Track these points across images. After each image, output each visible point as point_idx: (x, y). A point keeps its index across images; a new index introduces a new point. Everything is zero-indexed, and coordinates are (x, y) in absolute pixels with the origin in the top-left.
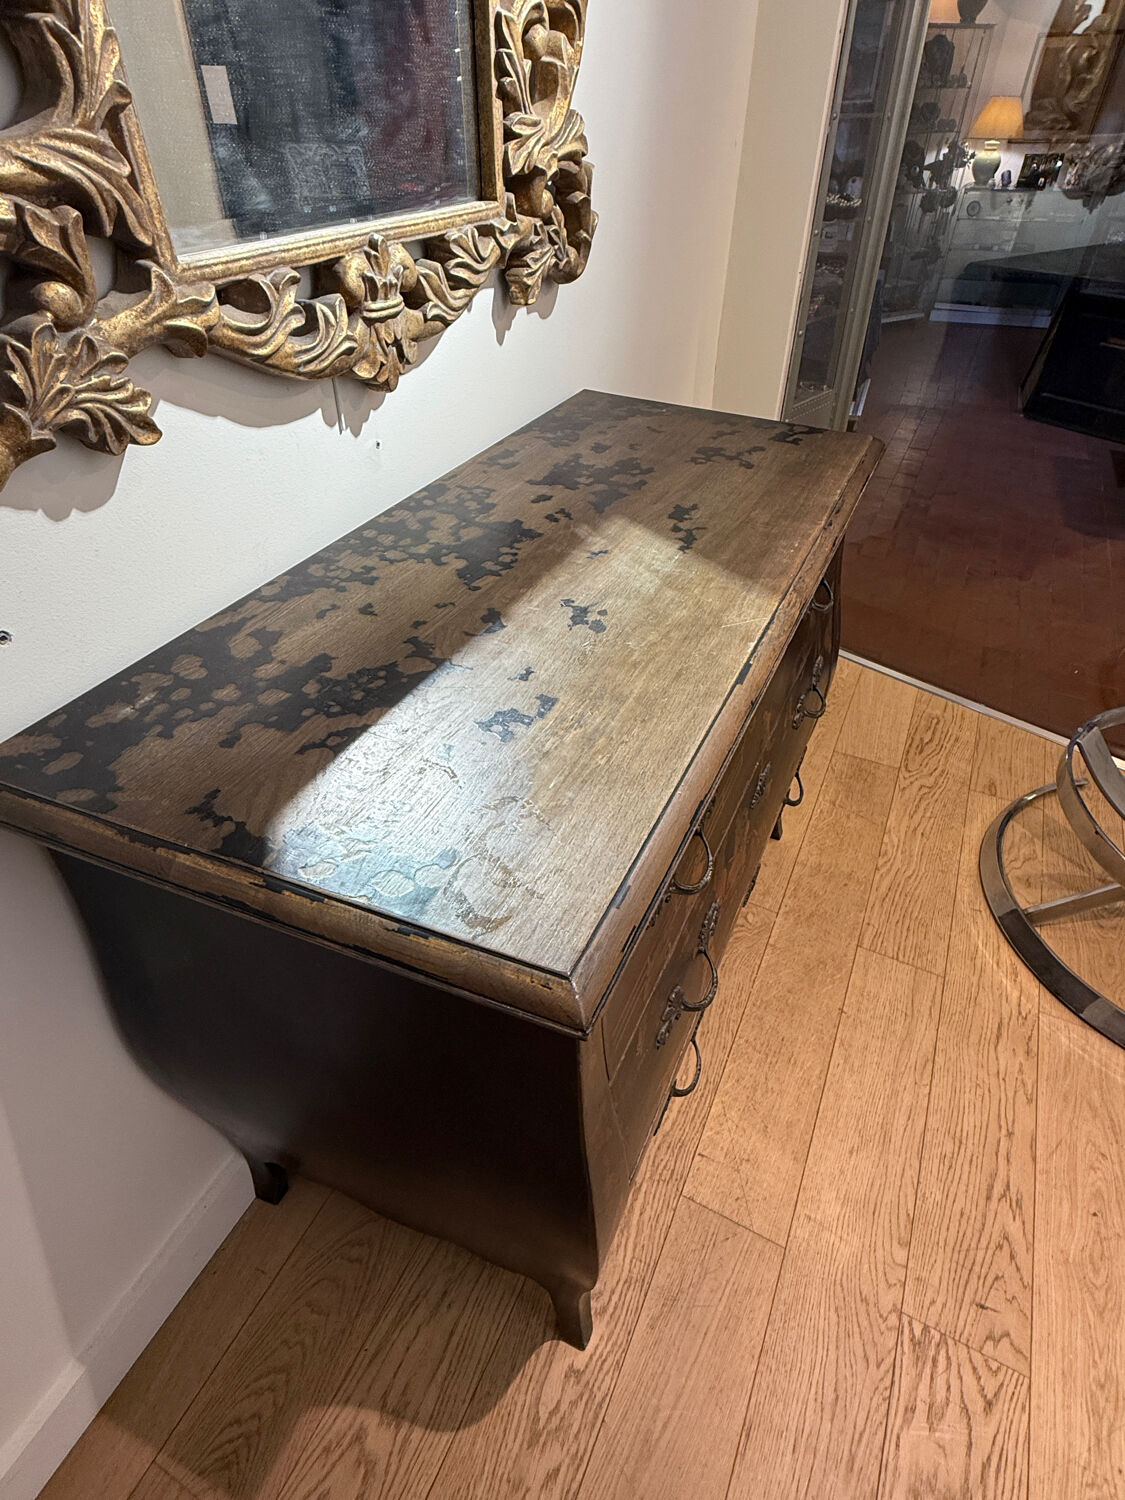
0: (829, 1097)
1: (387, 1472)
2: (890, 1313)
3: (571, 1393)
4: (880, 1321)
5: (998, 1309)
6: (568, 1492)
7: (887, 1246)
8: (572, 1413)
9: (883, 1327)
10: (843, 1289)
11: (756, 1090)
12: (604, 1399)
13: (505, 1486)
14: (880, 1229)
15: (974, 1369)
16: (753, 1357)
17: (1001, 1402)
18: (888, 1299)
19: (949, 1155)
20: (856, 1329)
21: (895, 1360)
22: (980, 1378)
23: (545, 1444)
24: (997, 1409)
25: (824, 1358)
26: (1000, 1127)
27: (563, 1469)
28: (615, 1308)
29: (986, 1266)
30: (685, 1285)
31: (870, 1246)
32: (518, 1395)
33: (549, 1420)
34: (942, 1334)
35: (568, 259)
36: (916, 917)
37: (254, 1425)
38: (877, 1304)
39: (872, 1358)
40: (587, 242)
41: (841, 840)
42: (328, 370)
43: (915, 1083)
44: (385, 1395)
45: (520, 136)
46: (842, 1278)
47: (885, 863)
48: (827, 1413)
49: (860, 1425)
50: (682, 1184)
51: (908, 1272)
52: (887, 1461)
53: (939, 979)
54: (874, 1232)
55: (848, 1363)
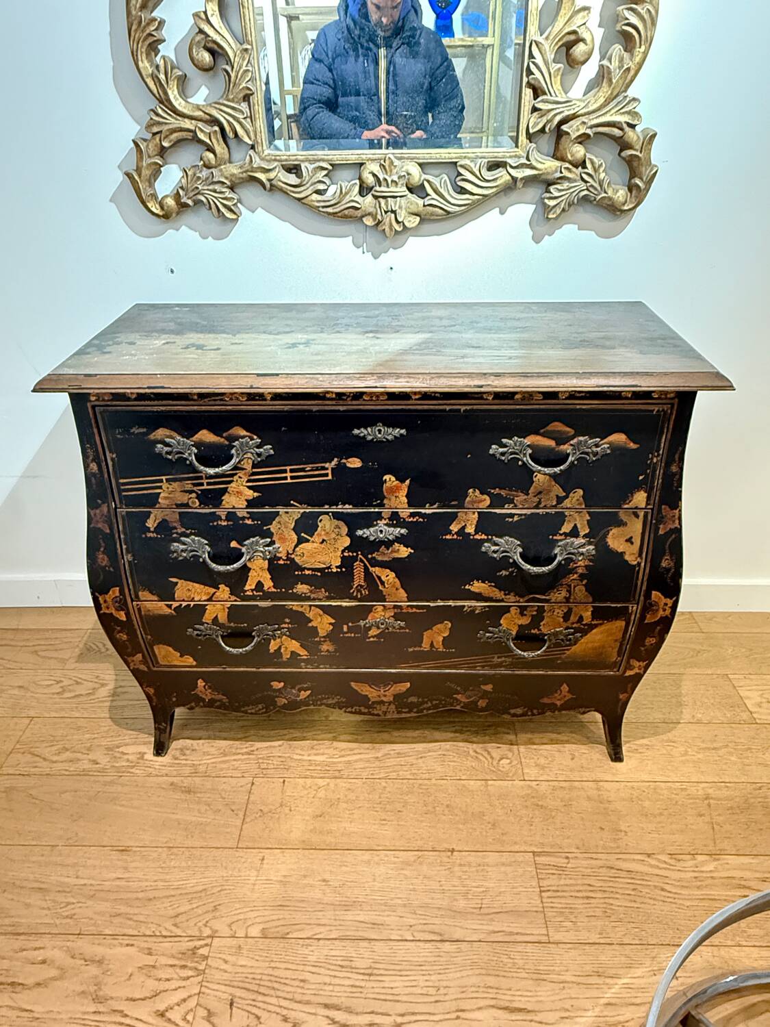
0: (367, 856)
1: (91, 700)
2: (211, 928)
3: (133, 758)
4: (204, 922)
5: (234, 1020)
6: (90, 771)
7: (258, 920)
8: (123, 761)
9: (200, 924)
10: (219, 892)
11: (347, 803)
12: (131, 773)
13: (89, 745)
15: (184, 1000)
16: (165, 843)
18: (221, 926)
19: (353, 965)
20: (195, 906)
21: (180, 936)
22: (179, 1005)
23: (109, 754)
24: (160, 1022)
25: (172, 887)
26: (402, 1015)
27: (98, 766)
28: (178, 764)
29: (265, 1006)
30: (199, 795)
31: (255, 906)
32: (128, 735)
33: (118, 752)
34: (204, 971)
35: (606, 195)
36: (612, 904)
37: (103, 650)
38: (214, 918)
39: (178, 920)
40: (638, 186)
41: (661, 814)
42: (340, 214)
43: (411, 926)
44: (121, 687)
45: (540, 110)
46: (225, 890)
47: (665, 862)
48: (141, 895)
49: (135, 918)
50: (261, 776)
51: (243, 939)
52: (118, 939)
53: (546, 938)
54: (265, 908)
55: (172, 903)
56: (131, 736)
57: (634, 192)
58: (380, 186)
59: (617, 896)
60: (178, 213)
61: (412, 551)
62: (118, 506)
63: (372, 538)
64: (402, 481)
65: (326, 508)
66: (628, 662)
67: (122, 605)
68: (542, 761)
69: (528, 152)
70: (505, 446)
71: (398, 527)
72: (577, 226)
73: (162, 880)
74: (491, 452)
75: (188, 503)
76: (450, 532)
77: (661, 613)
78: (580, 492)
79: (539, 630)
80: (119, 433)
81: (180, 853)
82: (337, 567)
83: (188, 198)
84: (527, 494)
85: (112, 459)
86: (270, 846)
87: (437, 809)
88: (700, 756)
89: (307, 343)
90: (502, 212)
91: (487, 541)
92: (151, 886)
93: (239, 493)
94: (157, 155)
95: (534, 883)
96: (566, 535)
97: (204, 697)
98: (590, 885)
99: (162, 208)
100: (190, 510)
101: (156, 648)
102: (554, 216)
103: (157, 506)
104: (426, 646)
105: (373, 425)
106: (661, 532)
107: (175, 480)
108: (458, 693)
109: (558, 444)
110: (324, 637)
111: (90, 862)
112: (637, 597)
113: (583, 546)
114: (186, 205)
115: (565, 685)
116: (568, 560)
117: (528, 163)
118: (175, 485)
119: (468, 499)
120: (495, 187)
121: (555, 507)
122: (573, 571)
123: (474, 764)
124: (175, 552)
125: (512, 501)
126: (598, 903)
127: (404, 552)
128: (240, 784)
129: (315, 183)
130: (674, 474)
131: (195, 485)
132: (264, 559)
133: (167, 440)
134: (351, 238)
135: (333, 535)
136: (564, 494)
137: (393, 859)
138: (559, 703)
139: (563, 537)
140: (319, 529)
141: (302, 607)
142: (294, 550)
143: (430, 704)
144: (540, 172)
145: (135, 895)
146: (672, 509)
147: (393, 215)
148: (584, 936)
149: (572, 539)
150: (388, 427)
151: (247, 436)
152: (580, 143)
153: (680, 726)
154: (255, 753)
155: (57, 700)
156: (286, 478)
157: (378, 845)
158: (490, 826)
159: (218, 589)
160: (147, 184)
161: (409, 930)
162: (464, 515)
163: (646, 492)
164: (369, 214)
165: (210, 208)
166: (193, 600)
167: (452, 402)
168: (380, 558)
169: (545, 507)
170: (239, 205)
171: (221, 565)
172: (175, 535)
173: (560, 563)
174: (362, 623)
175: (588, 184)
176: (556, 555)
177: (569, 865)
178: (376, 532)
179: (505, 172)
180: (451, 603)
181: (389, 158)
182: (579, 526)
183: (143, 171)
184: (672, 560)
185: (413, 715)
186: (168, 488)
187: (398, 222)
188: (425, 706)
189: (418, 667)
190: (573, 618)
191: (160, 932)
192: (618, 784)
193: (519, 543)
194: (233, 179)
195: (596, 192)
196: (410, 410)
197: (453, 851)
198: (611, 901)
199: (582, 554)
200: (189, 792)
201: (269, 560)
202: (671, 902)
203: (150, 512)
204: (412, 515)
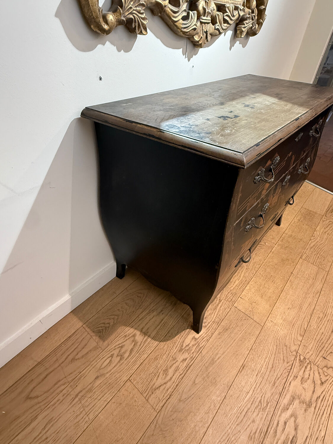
1: (140, 346)
2: (294, 351)
3: (193, 343)
4: (290, 352)
5: (330, 360)
6: (188, 365)
7: (296, 335)
8: (192, 347)
9: (290, 354)
10: (279, 341)
11: (261, 286)
12: (202, 347)
13: (171, 358)
14: (294, 330)
15: (319, 373)
16: (248, 350)
17: (326, 384)
18: (293, 348)
19: (321, 317)
20: (282, 352)
21: (293, 363)
22: (321, 376)
23: (184, 352)
24: (325, 385)
25: (270, 356)
27: (188, 359)
28: (209, 327)
29: (328, 348)
30: (231, 327)
31: (290, 333)
32: (178, 339)
33: (186, 347)
34: (310, 361)
37: (108, 325)
38: (289, 348)
39: (286, 361)
40: (260, 22)
41: (300, 230)
43: (313, 297)
44: (142, 329)
46: (279, 339)
47: (314, 239)
48: (269, 370)
49: (279, 376)
50: (234, 303)
51: (302, 343)
52: (286, 387)
53: (327, 272)
54: (292, 330)
55: (278, 360)
56: (180, 338)
72: (239, 42)
73: (265, 359)
86: (267, 316)
90: (225, 35)
92: (266, 364)
95: (309, 264)
111: (243, 384)
126: (321, 257)
128: (233, 311)
137: (288, 288)
148: (329, 265)
154: (221, 299)
157: (282, 288)
177: (308, 254)
191: (289, 369)
192: (287, 230)
197: (292, 273)
200: (227, 330)
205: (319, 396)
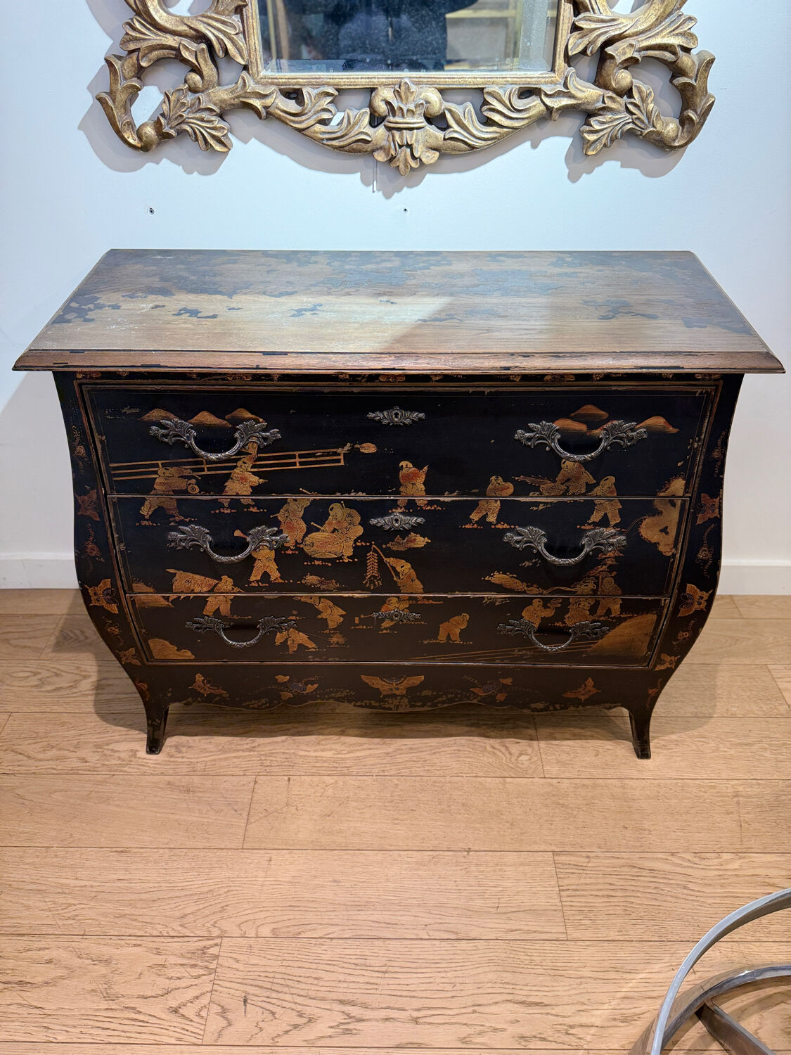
0: (378, 856)
1: (73, 693)
2: (219, 928)
3: (124, 755)
4: (212, 922)
5: (248, 1015)
6: (78, 770)
7: (268, 920)
8: (114, 759)
9: (208, 925)
10: (226, 893)
11: (357, 801)
12: (125, 772)
13: (76, 742)
14: (280, 913)
15: (197, 997)
16: (167, 844)
17: (179, 1020)
18: (229, 926)
19: (368, 962)
20: (201, 906)
21: (189, 937)
22: (192, 1002)
23: (97, 752)
24: (173, 1017)
25: (176, 888)
26: (419, 1010)
27: (87, 764)
28: (174, 762)
29: (279, 1003)
30: (199, 794)
31: (264, 907)
32: (118, 732)
33: (108, 749)
34: (215, 969)
35: (654, 129)
36: (632, 903)
37: (82, 638)
38: (222, 918)
39: (185, 921)
40: (691, 119)
41: (687, 813)
42: (347, 148)
43: (426, 925)
44: (105, 679)
45: (581, 29)
46: (232, 891)
47: (689, 860)
48: (143, 896)
49: (141, 919)
50: (264, 773)
51: (254, 939)
52: (124, 940)
53: (565, 936)
54: (275, 908)
55: (178, 904)
56: (121, 733)
57: (686, 127)
58: (394, 116)
59: (639, 895)
60: (159, 144)
61: (430, 541)
62: (109, 492)
63: (387, 528)
64: (420, 468)
65: (338, 496)
66: (659, 657)
67: (114, 597)
68: (564, 757)
69: (566, 78)
70: (531, 430)
71: (415, 516)
72: (619, 163)
73: (166, 881)
74: (516, 437)
75: (187, 489)
76: (470, 521)
77: (696, 607)
78: (612, 479)
79: (564, 623)
80: (109, 414)
81: (183, 854)
82: (349, 557)
83: (171, 128)
84: (554, 481)
85: (101, 442)
86: (277, 847)
87: (453, 807)
88: (732, 752)
89: (313, 309)
90: (534, 146)
91: (510, 530)
92: (154, 887)
93: (243, 479)
94: (134, 77)
95: (554, 882)
96: (595, 524)
97: (202, 691)
98: (611, 884)
99: (140, 138)
100: (189, 497)
101: (150, 642)
102: (594, 153)
103: (152, 493)
104: (442, 638)
105: (389, 409)
106: (699, 522)
107: (172, 465)
108: (475, 686)
109: (591, 427)
110: (333, 629)
111: (88, 863)
112: (670, 591)
113: (613, 536)
114: (168, 136)
115: (590, 679)
116: (597, 551)
117: (566, 91)
118: (173, 470)
119: (490, 486)
120: (527, 118)
121: (584, 494)
122: (601, 562)
123: (491, 760)
124: (173, 541)
125: (536, 489)
126: (618, 902)
127: (421, 541)
128: (241, 783)
129: (318, 112)
130: (716, 461)
131: (194, 470)
132: (271, 549)
133: (164, 422)
134: (359, 174)
135: (346, 525)
136: (595, 482)
137: (406, 859)
138: (583, 698)
139: (592, 527)
140: (330, 517)
141: (311, 598)
142: (303, 540)
143: (444, 698)
144: (580, 102)
145: (136, 897)
146: (712, 498)
147: (408, 150)
148: (603, 934)
149: (601, 529)
150: (406, 410)
151: (252, 419)
152: (626, 68)
153: (713, 720)
154: (256, 749)
155: (36, 694)
156: (294, 464)
157: (391, 846)
158: (508, 824)
159: (221, 580)
160: (122, 110)
161: (424, 929)
162: (485, 503)
163: (684, 479)
164: (381, 148)
165: (197, 140)
166: (192, 592)
167: (476, 383)
168: (395, 548)
169: (573, 495)
170: (229, 135)
171: (223, 556)
172: (172, 524)
173: (587, 555)
174: (375, 615)
175: (634, 117)
176: (583, 546)
177: (589, 865)
178: (391, 520)
179: (539, 101)
180: (470, 595)
181: (406, 83)
182: (609, 515)
183: (118, 96)
184: (709, 551)
185: (426, 708)
186: (164, 473)
187: (414, 158)
188: (440, 699)
189: (433, 659)
190: (600, 611)
191: (168, 933)
192: (644, 782)
193: (543, 533)
194: (224, 106)
195: (642, 126)
196: (429, 393)
197: (469, 851)
198: (632, 899)
199: (612, 545)
200: (188, 791)
201: (276, 550)
202: (692, 900)
203: (144, 499)
204: (430, 503)
205: (140, 1012)
